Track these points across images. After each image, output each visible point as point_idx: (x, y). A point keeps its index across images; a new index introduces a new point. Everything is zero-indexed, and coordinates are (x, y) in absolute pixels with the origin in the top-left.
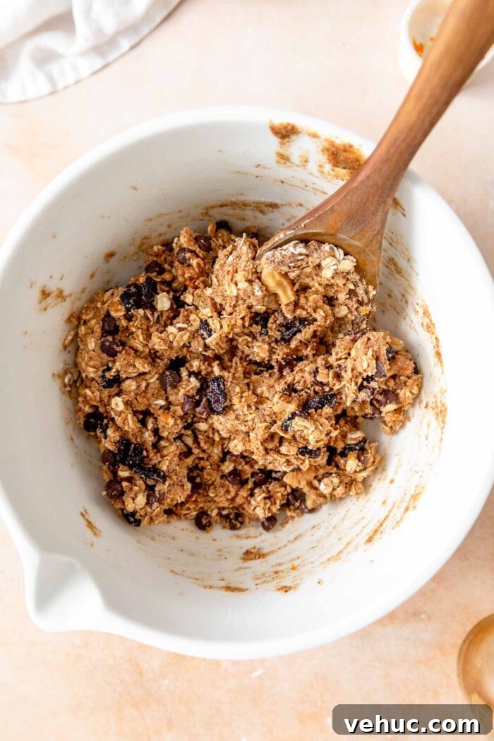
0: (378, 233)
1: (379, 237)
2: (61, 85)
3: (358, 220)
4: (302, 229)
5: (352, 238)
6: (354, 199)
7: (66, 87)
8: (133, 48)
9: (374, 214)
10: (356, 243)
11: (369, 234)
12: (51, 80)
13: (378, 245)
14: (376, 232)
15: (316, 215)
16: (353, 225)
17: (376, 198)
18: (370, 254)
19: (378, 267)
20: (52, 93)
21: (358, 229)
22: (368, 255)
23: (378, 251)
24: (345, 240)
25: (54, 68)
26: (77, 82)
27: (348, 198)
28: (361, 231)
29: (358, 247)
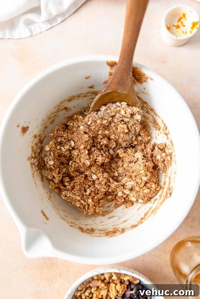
0: (131, 86)
1: (132, 88)
2: (34, 34)
3: (122, 84)
4: (103, 92)
5: (122, 91)
6: (118, 76)
7: (37, 34)
8: (62, 21)
9: (127, 80)
10: (125, 92)
11: (128, 88)
12: (31, 31)
13: (133, 91)
14: (130, 86)
15: (107, 86)
16: (121, 86)
17: (125, 74)
18: (131, 95)
19: (136, 99)
20: (31, 36)
21: (123, 87)
22: (131, 96)
23: (134, 93)
24: (120, 92)
25: (32, 27)
26: (40, 33)
27: (116, 76)
28: (125, 87)
29: (126, 93)
